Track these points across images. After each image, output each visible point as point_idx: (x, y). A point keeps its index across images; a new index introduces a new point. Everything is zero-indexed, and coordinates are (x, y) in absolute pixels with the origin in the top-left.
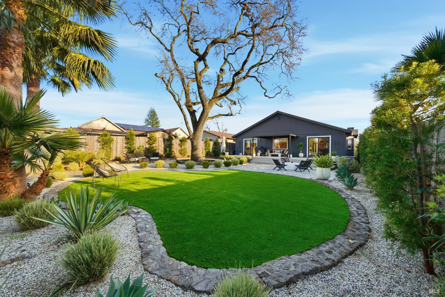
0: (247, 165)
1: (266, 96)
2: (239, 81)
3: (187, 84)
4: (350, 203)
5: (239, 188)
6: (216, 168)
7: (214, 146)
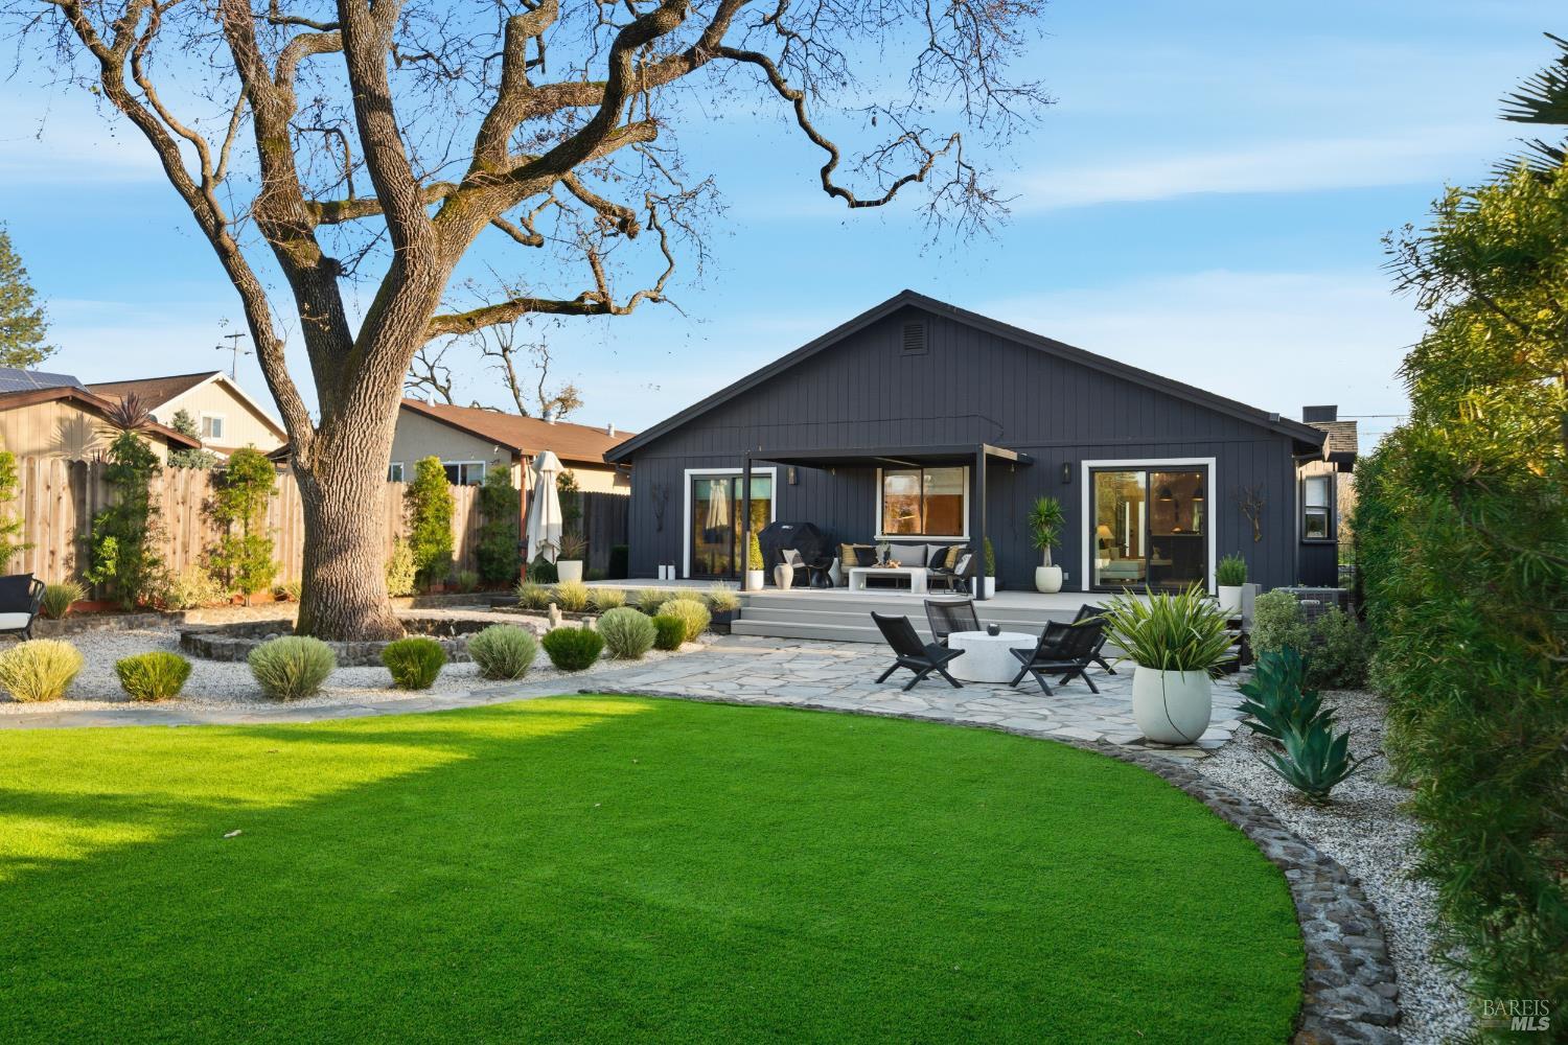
0: (705, 653)
1: (834, 192)
2: (657, 75)
3: (271, 64)
4: (1307, 896)
5: (643, 833)
6: (491, 685)
7: (481, 521)
